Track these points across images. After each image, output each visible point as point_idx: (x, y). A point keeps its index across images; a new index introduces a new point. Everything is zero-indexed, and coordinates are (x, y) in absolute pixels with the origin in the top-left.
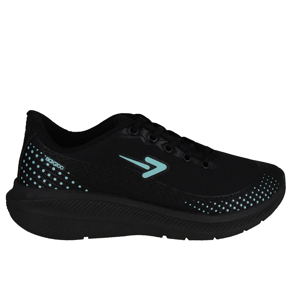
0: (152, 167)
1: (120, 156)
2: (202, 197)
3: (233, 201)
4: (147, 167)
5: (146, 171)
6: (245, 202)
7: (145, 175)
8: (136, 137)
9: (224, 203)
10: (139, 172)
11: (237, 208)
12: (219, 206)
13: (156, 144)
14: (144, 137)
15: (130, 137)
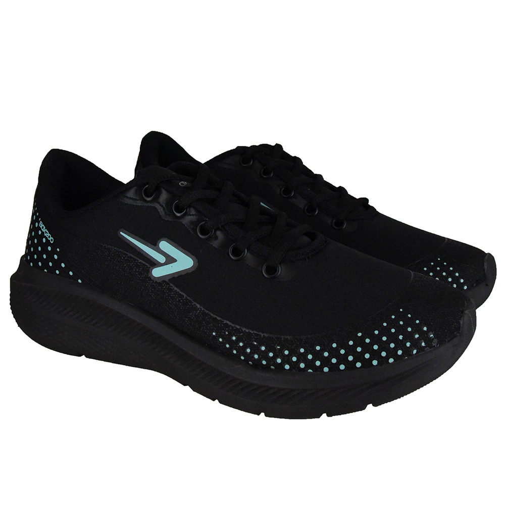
0: (170, 260)
1: (121, 233)
2: (242, 330)
3: (302, 350)
4: (161, 259)
5: (160, 265)
6: (328, 359)
7: (157, 273)
8: (149, 204)
9: (281, 351)
10: (147, 264)
11: (307, 367)
12: (271, 355)
13: (181, 220)
14: (162, 206)
15: (139, 203)
